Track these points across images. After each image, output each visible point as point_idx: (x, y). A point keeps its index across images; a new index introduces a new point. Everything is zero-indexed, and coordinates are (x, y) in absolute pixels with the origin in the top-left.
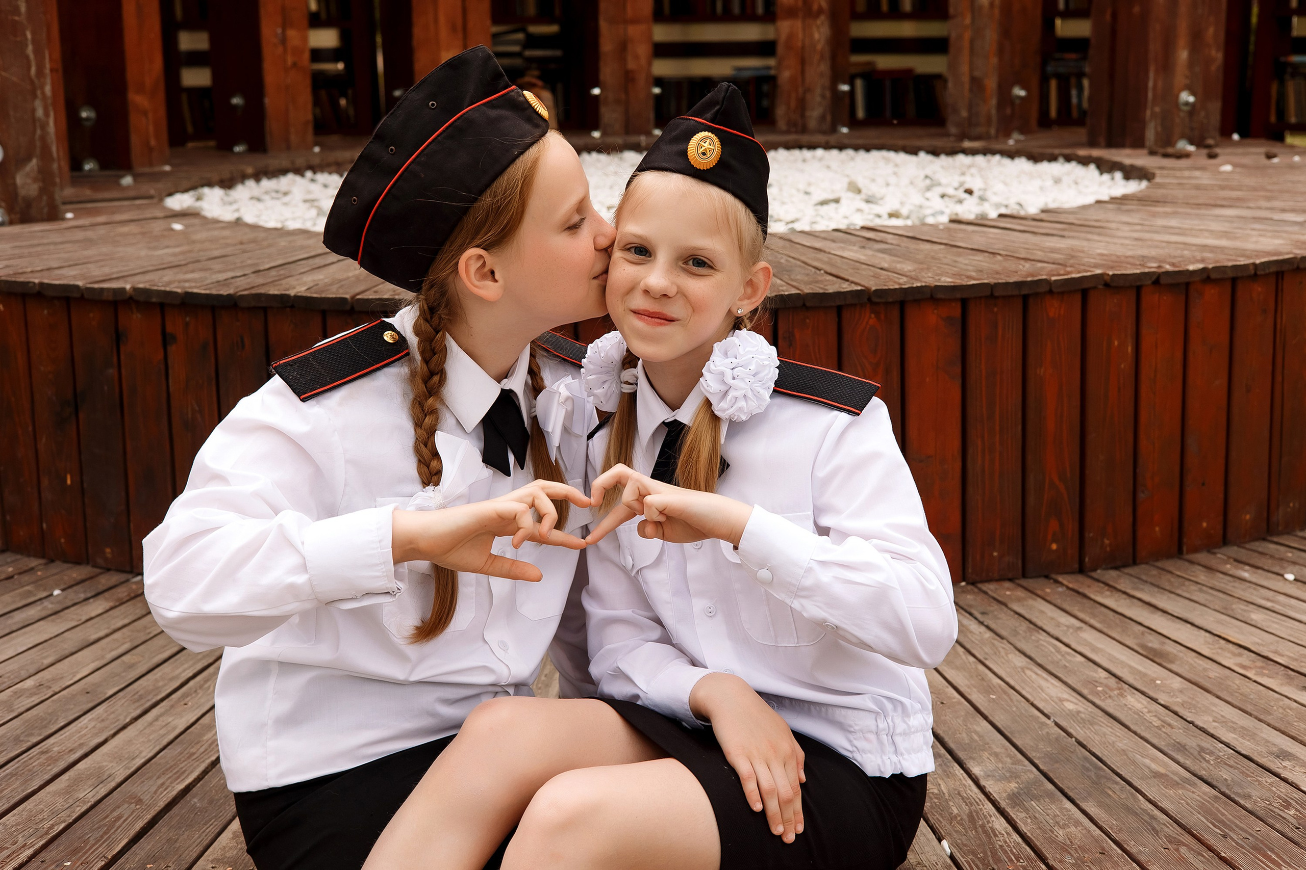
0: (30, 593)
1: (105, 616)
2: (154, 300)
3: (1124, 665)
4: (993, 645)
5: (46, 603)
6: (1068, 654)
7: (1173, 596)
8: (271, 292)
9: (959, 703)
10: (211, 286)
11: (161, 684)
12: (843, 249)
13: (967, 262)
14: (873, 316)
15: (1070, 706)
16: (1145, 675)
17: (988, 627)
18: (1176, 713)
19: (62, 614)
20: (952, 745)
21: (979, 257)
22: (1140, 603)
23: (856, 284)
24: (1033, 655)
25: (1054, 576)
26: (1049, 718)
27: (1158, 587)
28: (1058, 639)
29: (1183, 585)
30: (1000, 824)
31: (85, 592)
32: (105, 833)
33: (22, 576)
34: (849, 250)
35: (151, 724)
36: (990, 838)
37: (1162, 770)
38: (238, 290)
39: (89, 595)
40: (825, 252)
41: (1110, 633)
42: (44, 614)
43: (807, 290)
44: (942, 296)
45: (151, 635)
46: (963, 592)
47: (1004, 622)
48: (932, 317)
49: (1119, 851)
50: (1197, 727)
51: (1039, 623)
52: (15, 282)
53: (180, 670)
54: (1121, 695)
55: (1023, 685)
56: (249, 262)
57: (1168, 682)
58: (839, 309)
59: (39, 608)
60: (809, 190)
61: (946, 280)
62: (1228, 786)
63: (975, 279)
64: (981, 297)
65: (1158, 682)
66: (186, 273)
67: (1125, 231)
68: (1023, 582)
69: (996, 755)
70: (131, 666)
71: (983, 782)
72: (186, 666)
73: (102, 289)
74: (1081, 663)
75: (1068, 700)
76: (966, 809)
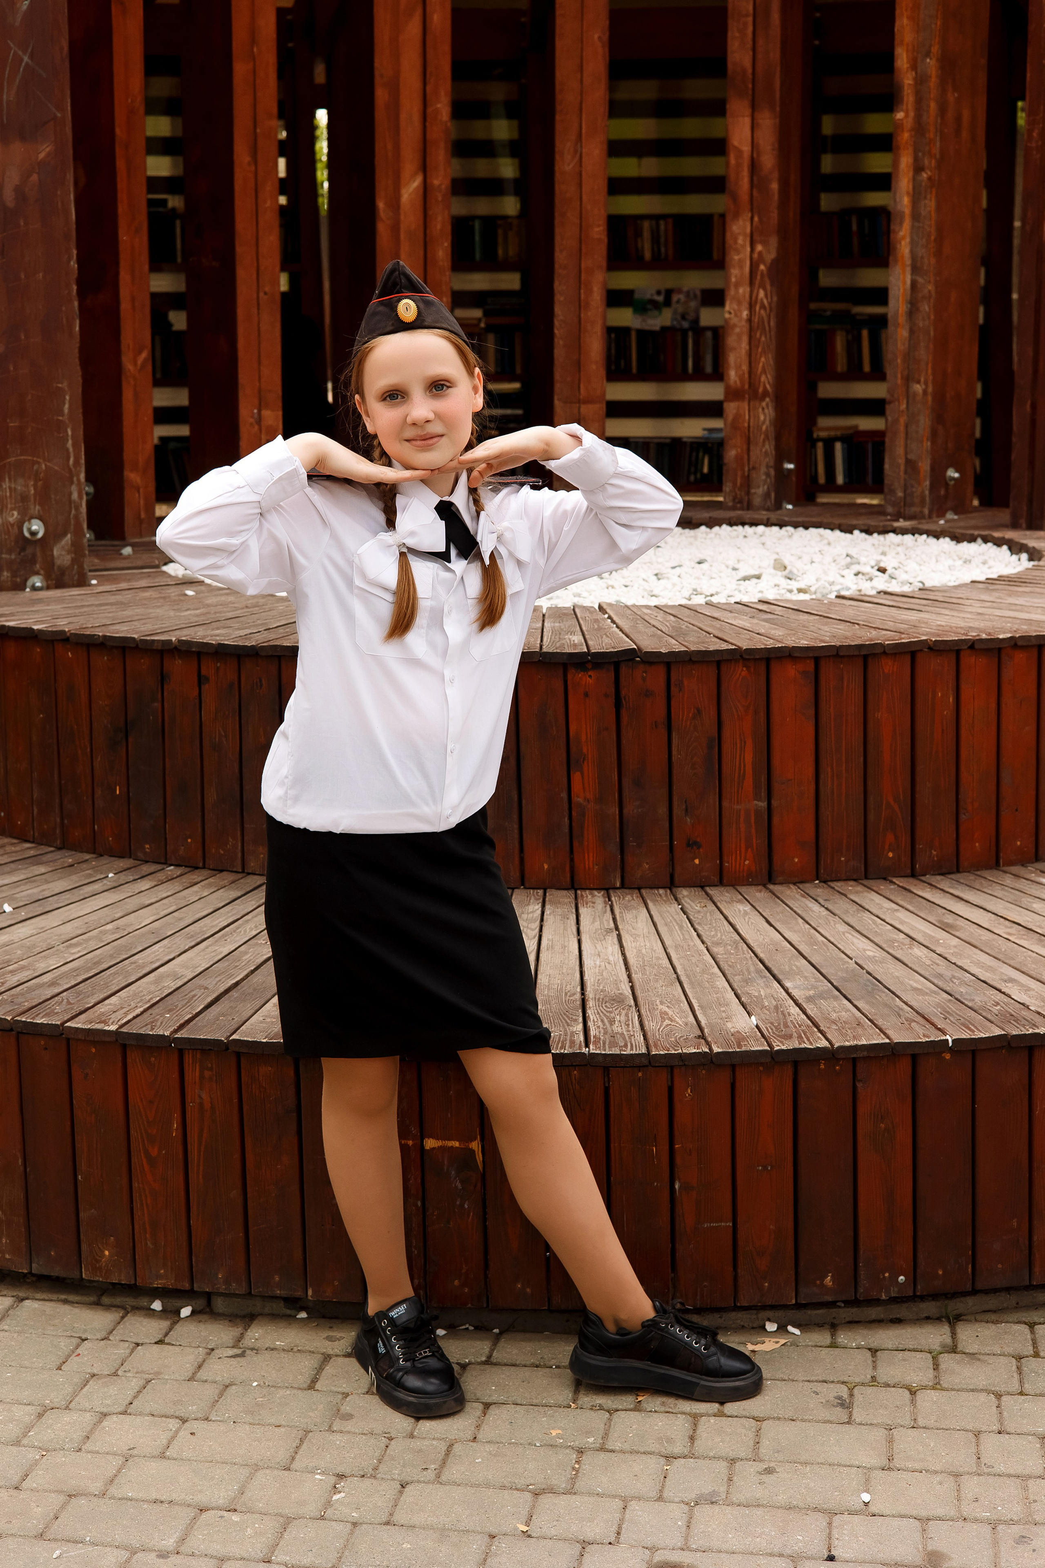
0: (90, 876)
1: (152, 890)
2: (194, 650)
3: (920, 931)
4: (827, 919)
5: (105, 881)
6: (881, 925)
7: (979, 892)
8: (284, 644)
9: (789, 950)
10: (236, 639)
11: (205, 929)
12: (735, 618)
13: (828, 630)
14: (745, 669)
15: (870, 953)
16: (933, 937)
17: (827, 909)
18: (946, 958)
19: (119, 888)
20: (776, 972)
21: (842, 626)
22: (950, 896)
23: (732, 644)
24: (854, 925)
25: (890, 878)
26: (851, 959)
27: (970, 887)
28: (877, 917)
29: (991, 886)
30: (795, 1010)
31: (133, 875)
32: (188, 1002)
33: (81, 864)
34: (740, 619)
35: (204, 950)
36: (785, 1016)
37: (920, 987)
38: (258, 642)
39: (137, 877)
40: (720, 620)
41: (919, 914)
42: (106, 888)
43: (693, 648)
44: (798, 655)
45: (191, 902)
46: (816, 887)
47: (840, 905)
48: (791, 671)
49: (870, 1023)
50: (957, 966)
51: (867, 907)
52: (84, 635)
53: (217, 922)
54: (911, 948)
55: (840, 941)
56: (259, 622)
57: (948, 942)
58: (719, 663)
59: (101, 884)
60: (736, 566)
61: (804, 643)
62: (961, 996)
63: (825, 642)
64: (830, 656)
65: (941, 941)
66: (213, 630)
67: (977, 608)
68: (865, 882)
69: (806, 977)
70: (180, 919)
71: (790, 991)
72: (221, 920)
73: (153, 641)
74: (889, 930)
75: (869, 950)
76: (775, 1003)
